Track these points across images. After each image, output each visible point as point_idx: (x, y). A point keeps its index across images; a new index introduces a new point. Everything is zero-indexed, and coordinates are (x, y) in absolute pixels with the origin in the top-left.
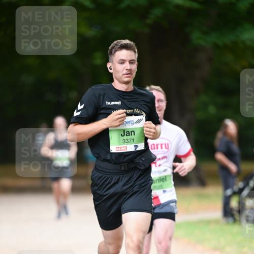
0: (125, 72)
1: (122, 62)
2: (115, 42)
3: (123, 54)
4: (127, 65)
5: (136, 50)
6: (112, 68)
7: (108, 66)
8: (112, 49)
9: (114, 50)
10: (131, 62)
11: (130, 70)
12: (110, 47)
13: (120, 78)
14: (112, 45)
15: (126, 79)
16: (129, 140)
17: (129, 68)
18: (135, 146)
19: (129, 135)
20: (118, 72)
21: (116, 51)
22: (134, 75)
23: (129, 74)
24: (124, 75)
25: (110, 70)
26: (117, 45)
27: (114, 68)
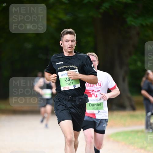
0: (69, 46)
1: (67, 41)
2: (64, 30)
3: (68, 37)
4: (70, 43)
5: (75, 35)
6: (62, 44)
7: (60, 43)
8: (62, 34)
9: (63, 34)
10: (72, 41)
11: (72, 45)
12: (61, 33)
13: (67, 49)
14: (63, 31)
15: (70, 50)
16: (70, 83)
17: (71, 44)
18: (74, 86)
19: (70, 80)
20: (65, 46)
21: (64, 35)
22: (74, 48)
23: (71, 47)
24: (68, 48)
25: (61, 45)
26: (65, 31)
27: (63, 44)
